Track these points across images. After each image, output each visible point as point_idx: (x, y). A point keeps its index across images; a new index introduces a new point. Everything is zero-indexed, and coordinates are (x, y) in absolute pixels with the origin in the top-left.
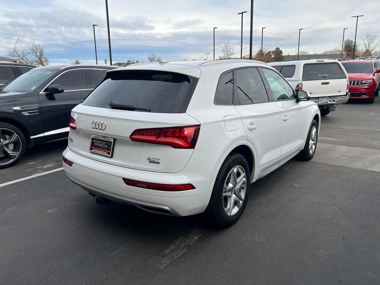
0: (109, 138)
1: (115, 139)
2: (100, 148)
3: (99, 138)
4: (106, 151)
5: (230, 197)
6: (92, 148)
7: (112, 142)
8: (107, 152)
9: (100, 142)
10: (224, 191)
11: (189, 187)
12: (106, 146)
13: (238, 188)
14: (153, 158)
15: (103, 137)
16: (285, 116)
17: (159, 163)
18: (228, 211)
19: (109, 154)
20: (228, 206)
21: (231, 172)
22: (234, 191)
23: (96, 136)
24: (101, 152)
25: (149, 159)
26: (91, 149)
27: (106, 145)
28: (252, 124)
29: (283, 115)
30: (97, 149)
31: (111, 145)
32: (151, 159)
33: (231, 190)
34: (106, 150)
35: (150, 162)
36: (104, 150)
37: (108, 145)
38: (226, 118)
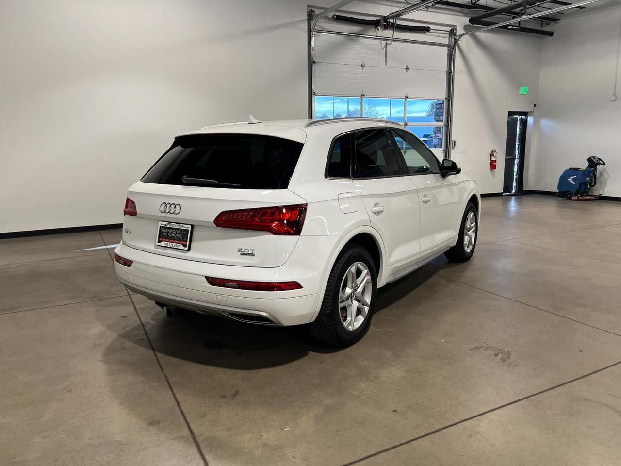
0: (184, 225)
1: (192, 226)
2: (172, 239)
4: (180, 242)
5: (350, 305)
6: (160, 239)
7: (188, 230)
8: (182, 244)
9: (171, 231)
10: (340, 300)
11: (295, 285)
12: (181, 236)
13: (359, 292)
14: (245, 249)
15: (176, 223)
16: (425, 196)
17: (254, 255)
18: (349, 324)
19: (185, 246)
20: (348, 319)
21: (348, 273)
22: (356, 296)
23: (166, 223)
24: (173, 245)
25: (240, 250)
26: (159, 242)
27: (180, 234)
28: (376, 205)
29: (421, 194)
30: (167, 240)
31: (188, 234)
32: (243, 251)
33: (350, 297)
35: (241, 254)
36: (178, 242)
37: (183, 234)
38: (340, 196)
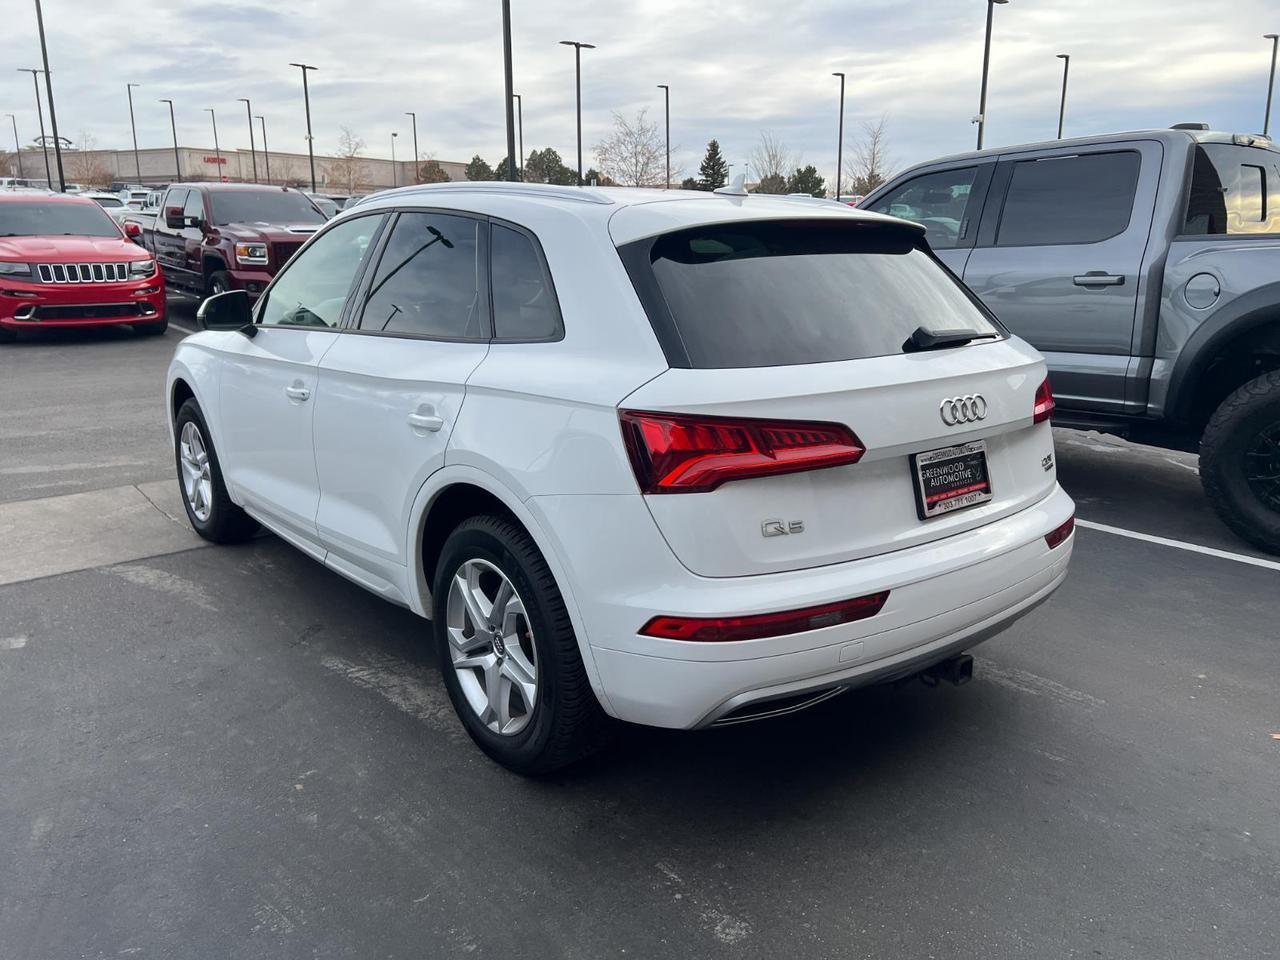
2: (952, 489)
3: (944, 454)
7: (982, 453)
8: (980, 490)
9: (945, 470)
12: (968, 474)
15: (954, 446)
23: (930, 454)
27: (966, 469)
34: (970, 485)
36: (966, 490)
